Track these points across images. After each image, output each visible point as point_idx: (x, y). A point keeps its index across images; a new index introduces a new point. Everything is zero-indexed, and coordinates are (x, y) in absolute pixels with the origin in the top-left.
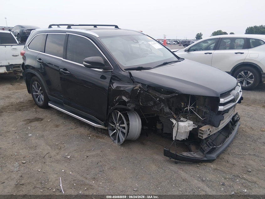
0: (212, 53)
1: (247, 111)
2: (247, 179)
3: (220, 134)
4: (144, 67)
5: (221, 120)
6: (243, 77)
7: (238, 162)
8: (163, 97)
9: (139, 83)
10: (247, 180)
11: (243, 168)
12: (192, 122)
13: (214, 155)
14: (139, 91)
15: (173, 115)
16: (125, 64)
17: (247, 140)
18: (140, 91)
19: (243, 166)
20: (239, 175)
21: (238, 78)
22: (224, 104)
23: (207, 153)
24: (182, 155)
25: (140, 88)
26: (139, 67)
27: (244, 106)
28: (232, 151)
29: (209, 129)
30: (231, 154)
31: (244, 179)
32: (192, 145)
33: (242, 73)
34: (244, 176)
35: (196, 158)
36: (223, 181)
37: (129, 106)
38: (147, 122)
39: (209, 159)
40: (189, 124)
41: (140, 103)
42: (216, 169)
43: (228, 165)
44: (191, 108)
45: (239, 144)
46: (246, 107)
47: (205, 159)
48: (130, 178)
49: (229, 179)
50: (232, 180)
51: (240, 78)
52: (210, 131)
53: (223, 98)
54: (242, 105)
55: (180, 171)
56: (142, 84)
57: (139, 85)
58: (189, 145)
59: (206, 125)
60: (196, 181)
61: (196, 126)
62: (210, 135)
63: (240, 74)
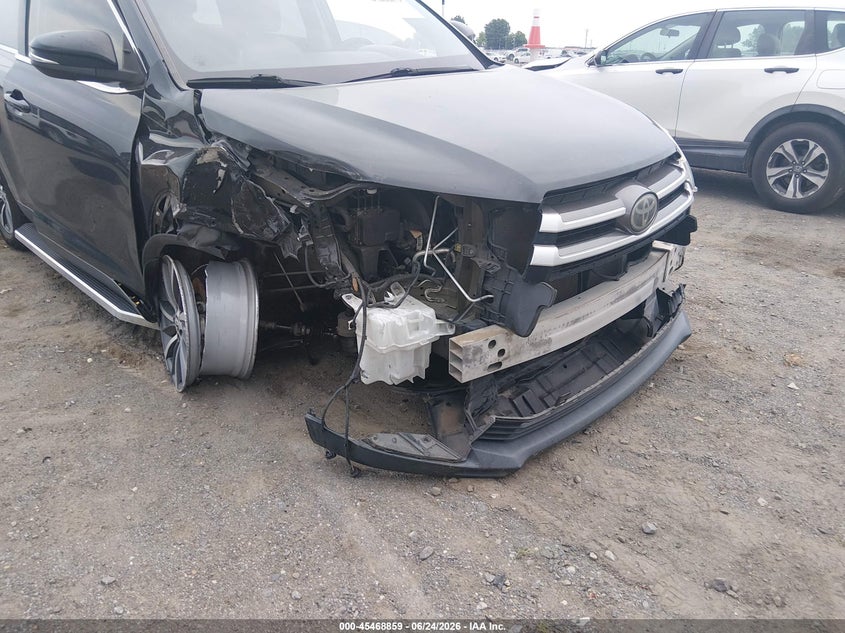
0: (681, 71)
1: (762, 287)
2: (615, 565)
3: (588, 368)
4: (283, 77)
5: (541, 308)
6: (787, 164)
7: (619, 484)
8: (304, 197)
9: (220, 135)
10: (615, 572)
11: (628, 516)
12: (432, 311)
13: (514, 455)
14: (221, 173)
15: (350, 278)
16: (202, 64)
17: (705, 397)
18: (228, 171)
19: (632, 503)
20: (592, 545)
21: (771, 167)
22: (562, 239)
23: (479, 440)
24: (370, 443)
25: (221, 155)
26: (260, 77)
27: (759, 267)
28: (614, 439)
29: (493, 344)
30: (601, 452)
31: (606, 567)
32: (448, 404)
33: (788, 146)
34: (608, 553)
35: (429, 458)
36: (508, 565)
37: (191, 236)
38: (302, 309)
39: (485, 467)
40: (416, 316)
41: (237, 225)
42: (506, 510)
43: (568, 495)
44: (439, 255)
45: (663, 412)
46: (768, 271)
47: (471, 464)
48: (127, 528)
49: (535, 558)
50: (549, 565)
51: (778, 166)
52: (502, 352)
53: (559, 211)
54: (753, 265)
55: (350, 510)
56: (229, 139)
57: (218, 144)
58: (437, 403)
59: (489, 324)
60: (391, 558)
61: (452, 327)
62: (503, 367)
63: (779, 150)
